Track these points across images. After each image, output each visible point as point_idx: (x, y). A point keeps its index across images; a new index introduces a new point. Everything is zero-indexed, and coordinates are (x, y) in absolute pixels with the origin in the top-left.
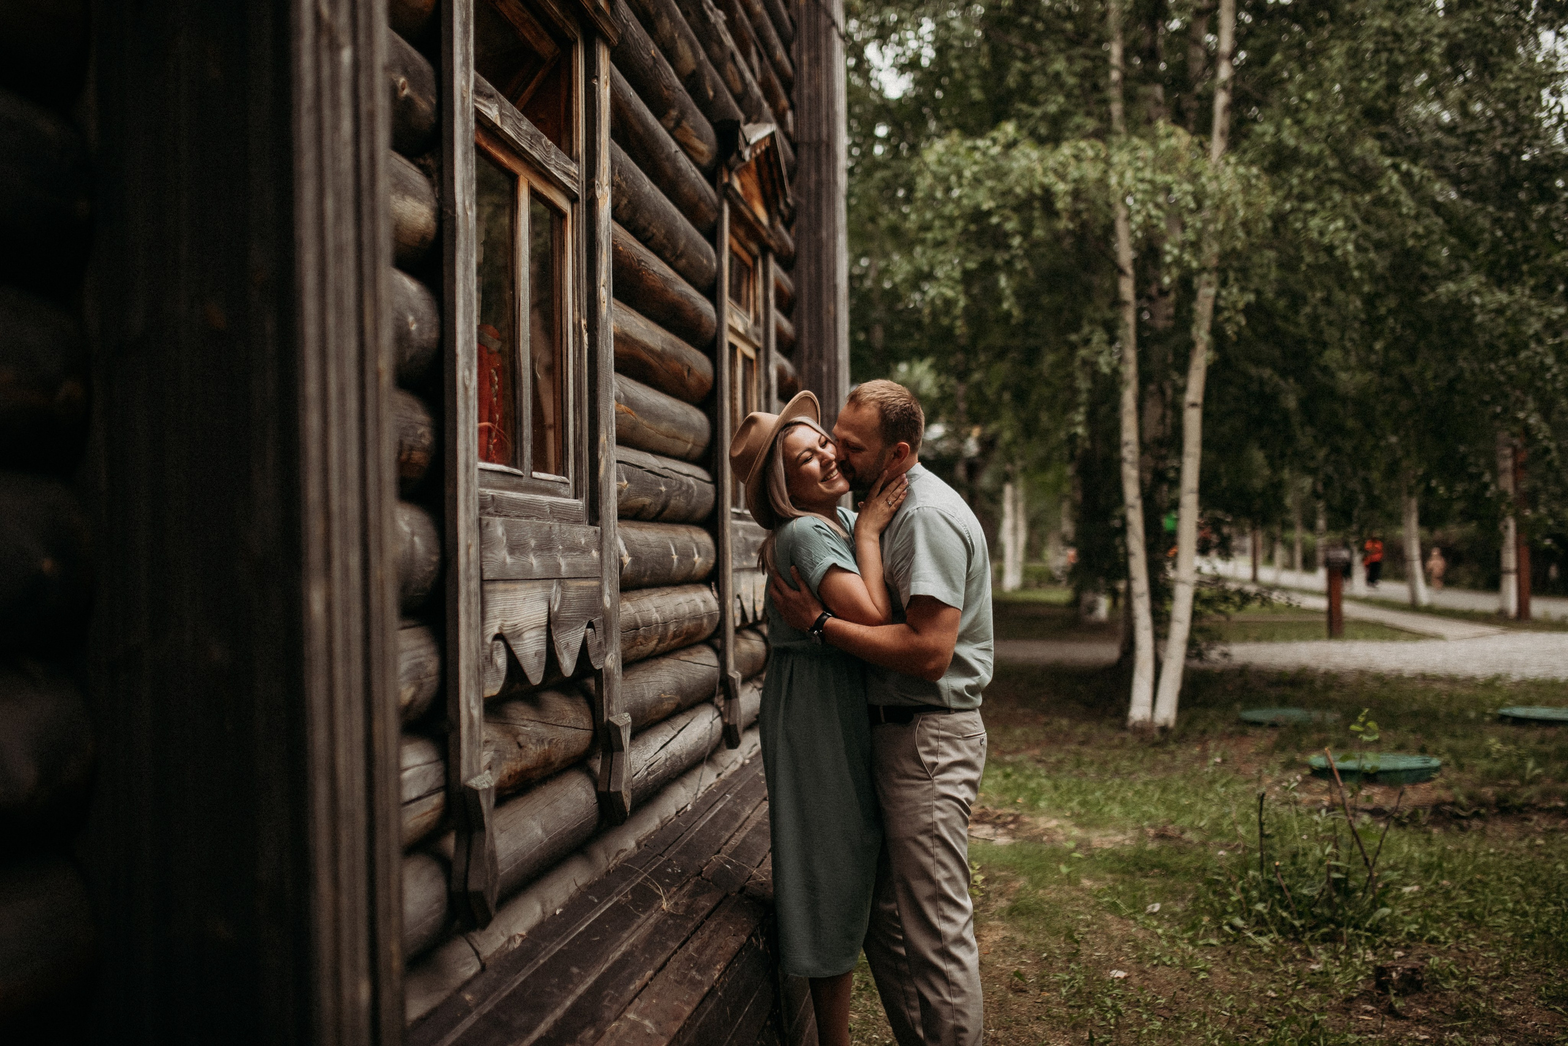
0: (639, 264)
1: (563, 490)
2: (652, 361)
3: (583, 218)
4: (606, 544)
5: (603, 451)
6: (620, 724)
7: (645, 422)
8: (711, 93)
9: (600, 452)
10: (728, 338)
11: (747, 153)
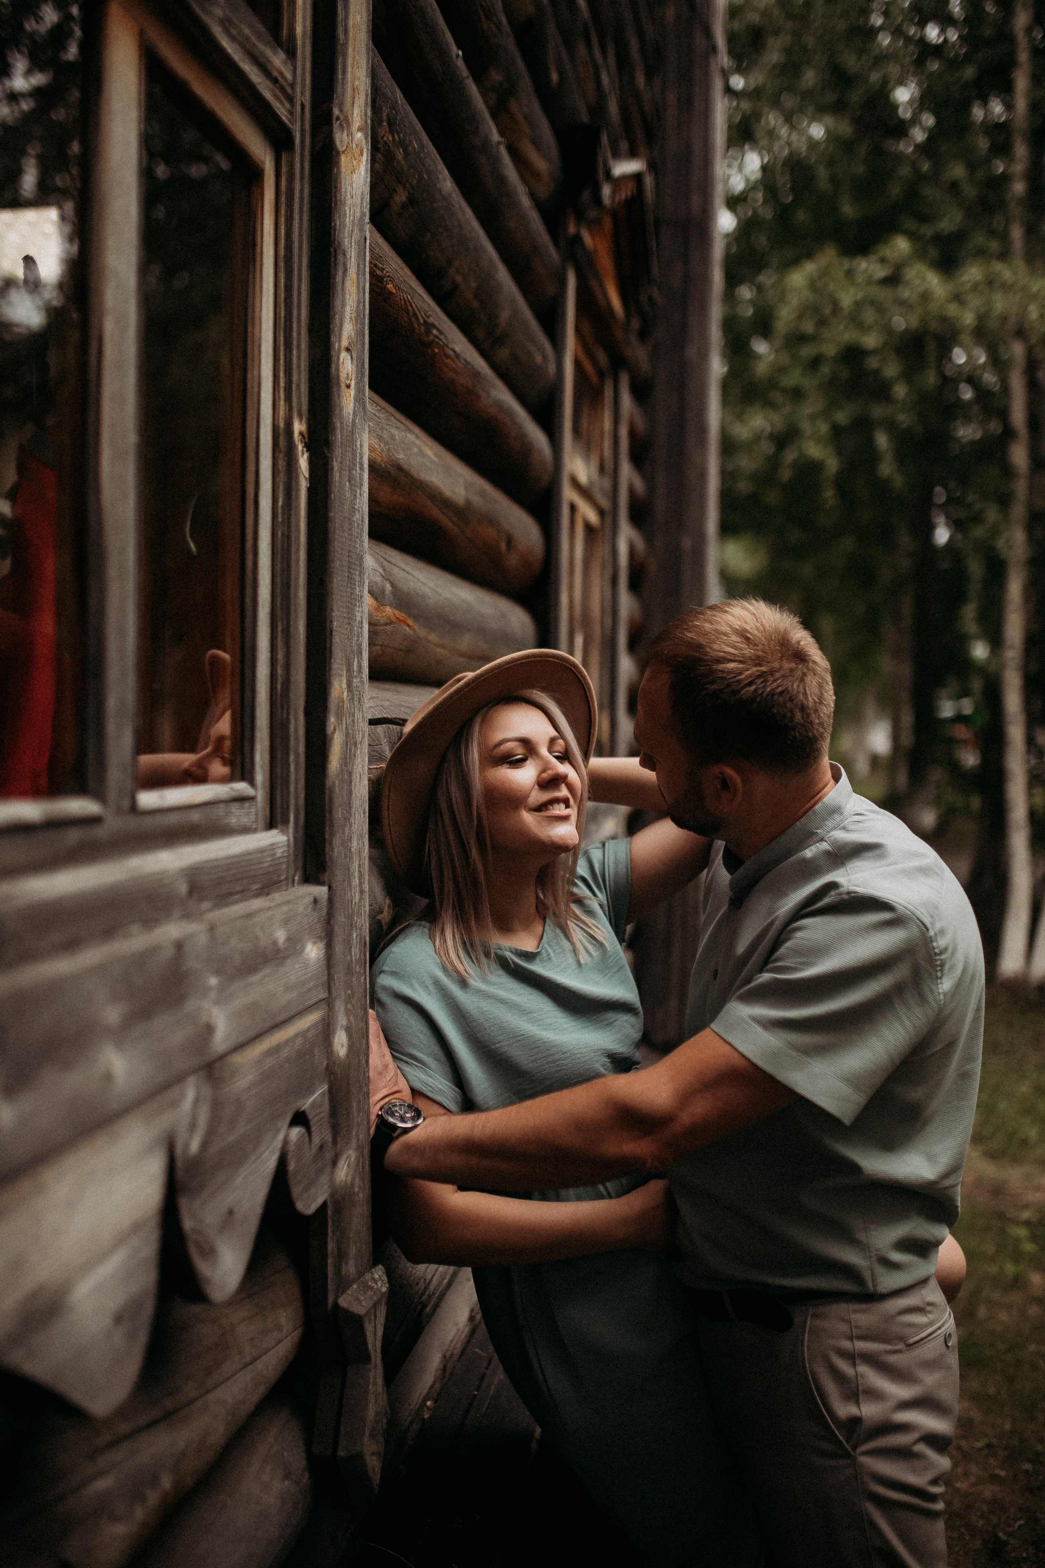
0: (428, 332)
1: (238, 816)
2: (447, 522)
3: (302, 189)
4: (340, 919)
5: (339, 717)
6: (359, 1309)
7: (433, 637)
8: (555, 77)
9: (332, 720)
10: (569, 494)
11: (606, 191)
